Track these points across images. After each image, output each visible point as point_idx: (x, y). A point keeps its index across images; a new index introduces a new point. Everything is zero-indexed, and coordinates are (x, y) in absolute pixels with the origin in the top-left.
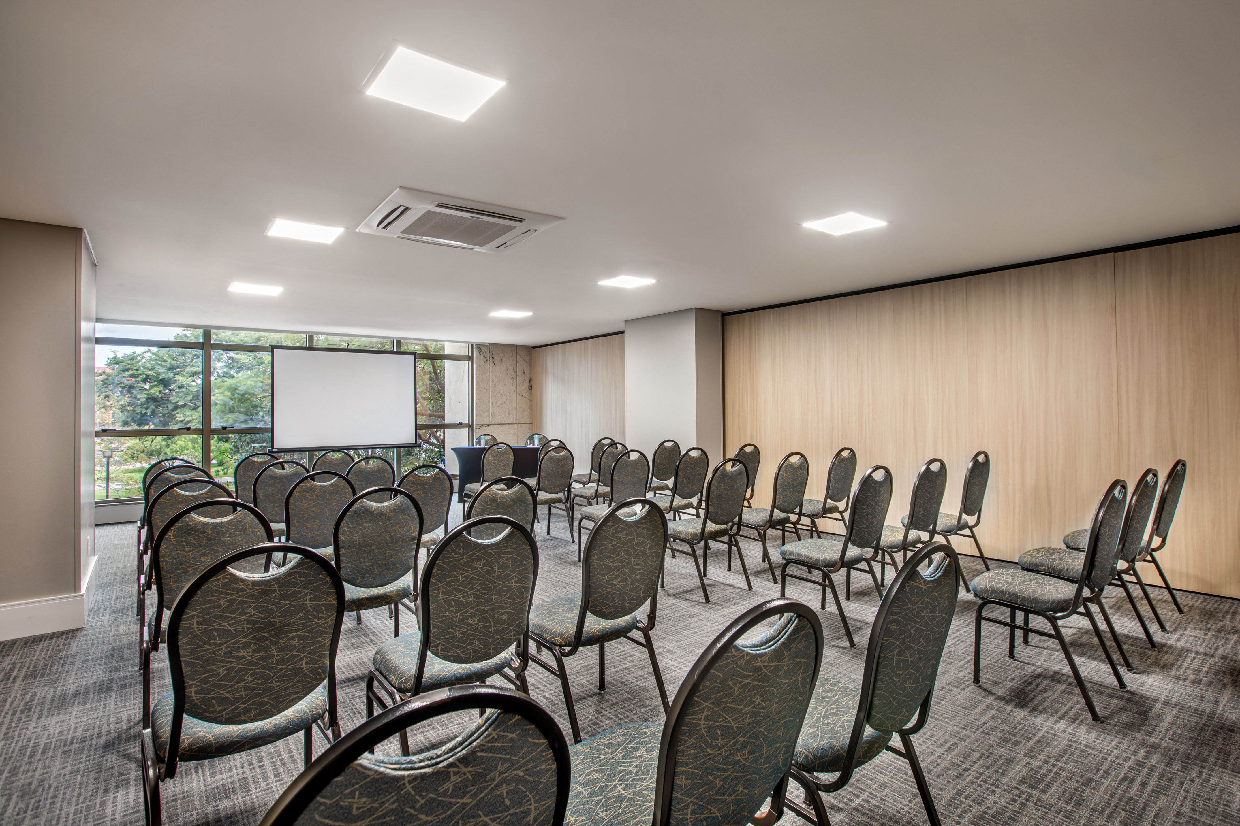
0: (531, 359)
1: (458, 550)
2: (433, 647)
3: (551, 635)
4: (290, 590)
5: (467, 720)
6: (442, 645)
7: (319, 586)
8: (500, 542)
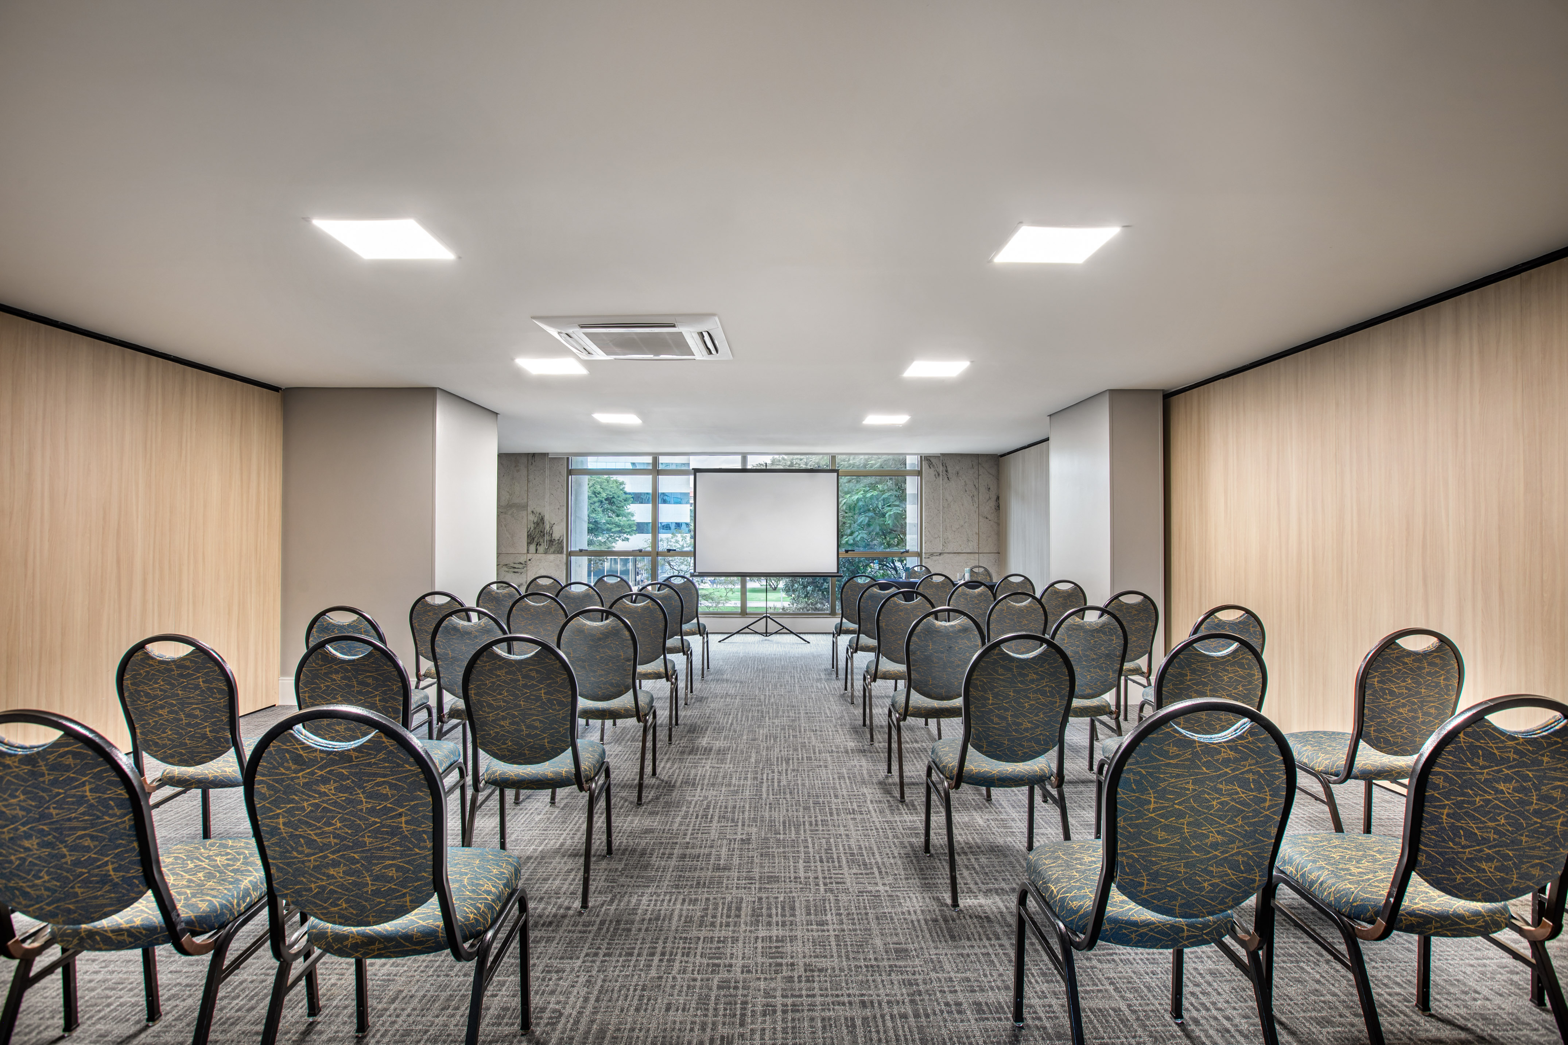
0: (998, 471)
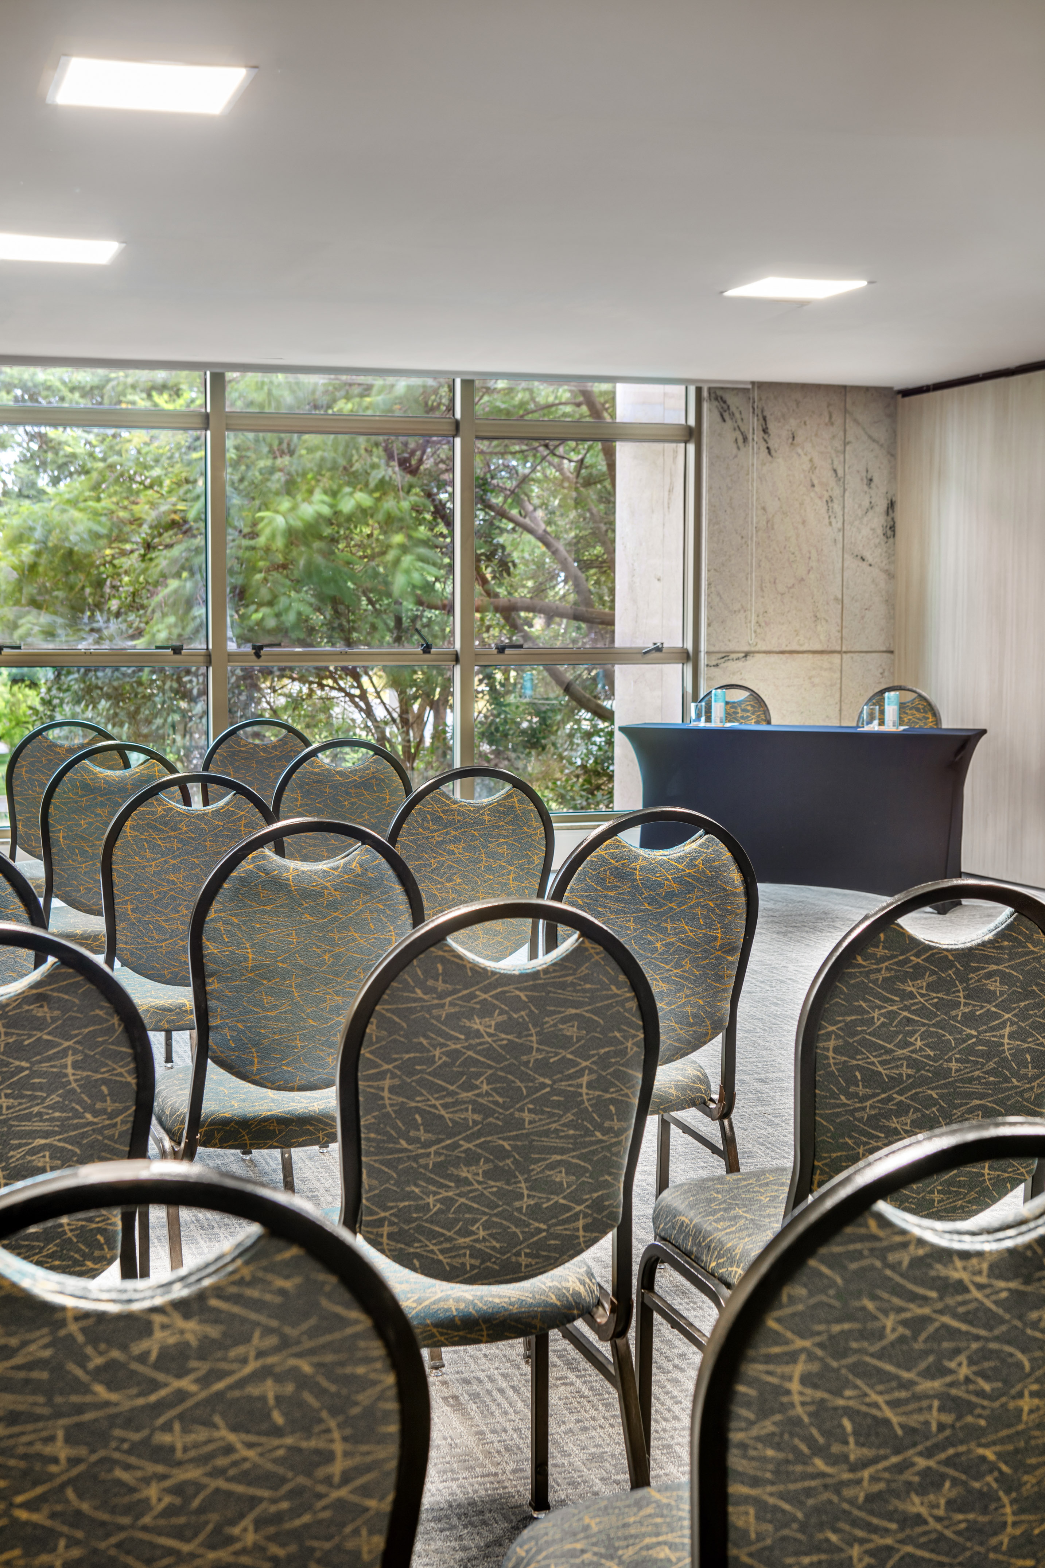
0: (894, 433)
1: (430, 983)
2: (369, 1224)
3: (719, 1257)
4: (30, 1036)
5: (508, 1469)
6: (391, 1224)
7: (93, 1035)
8: (546, 971)
